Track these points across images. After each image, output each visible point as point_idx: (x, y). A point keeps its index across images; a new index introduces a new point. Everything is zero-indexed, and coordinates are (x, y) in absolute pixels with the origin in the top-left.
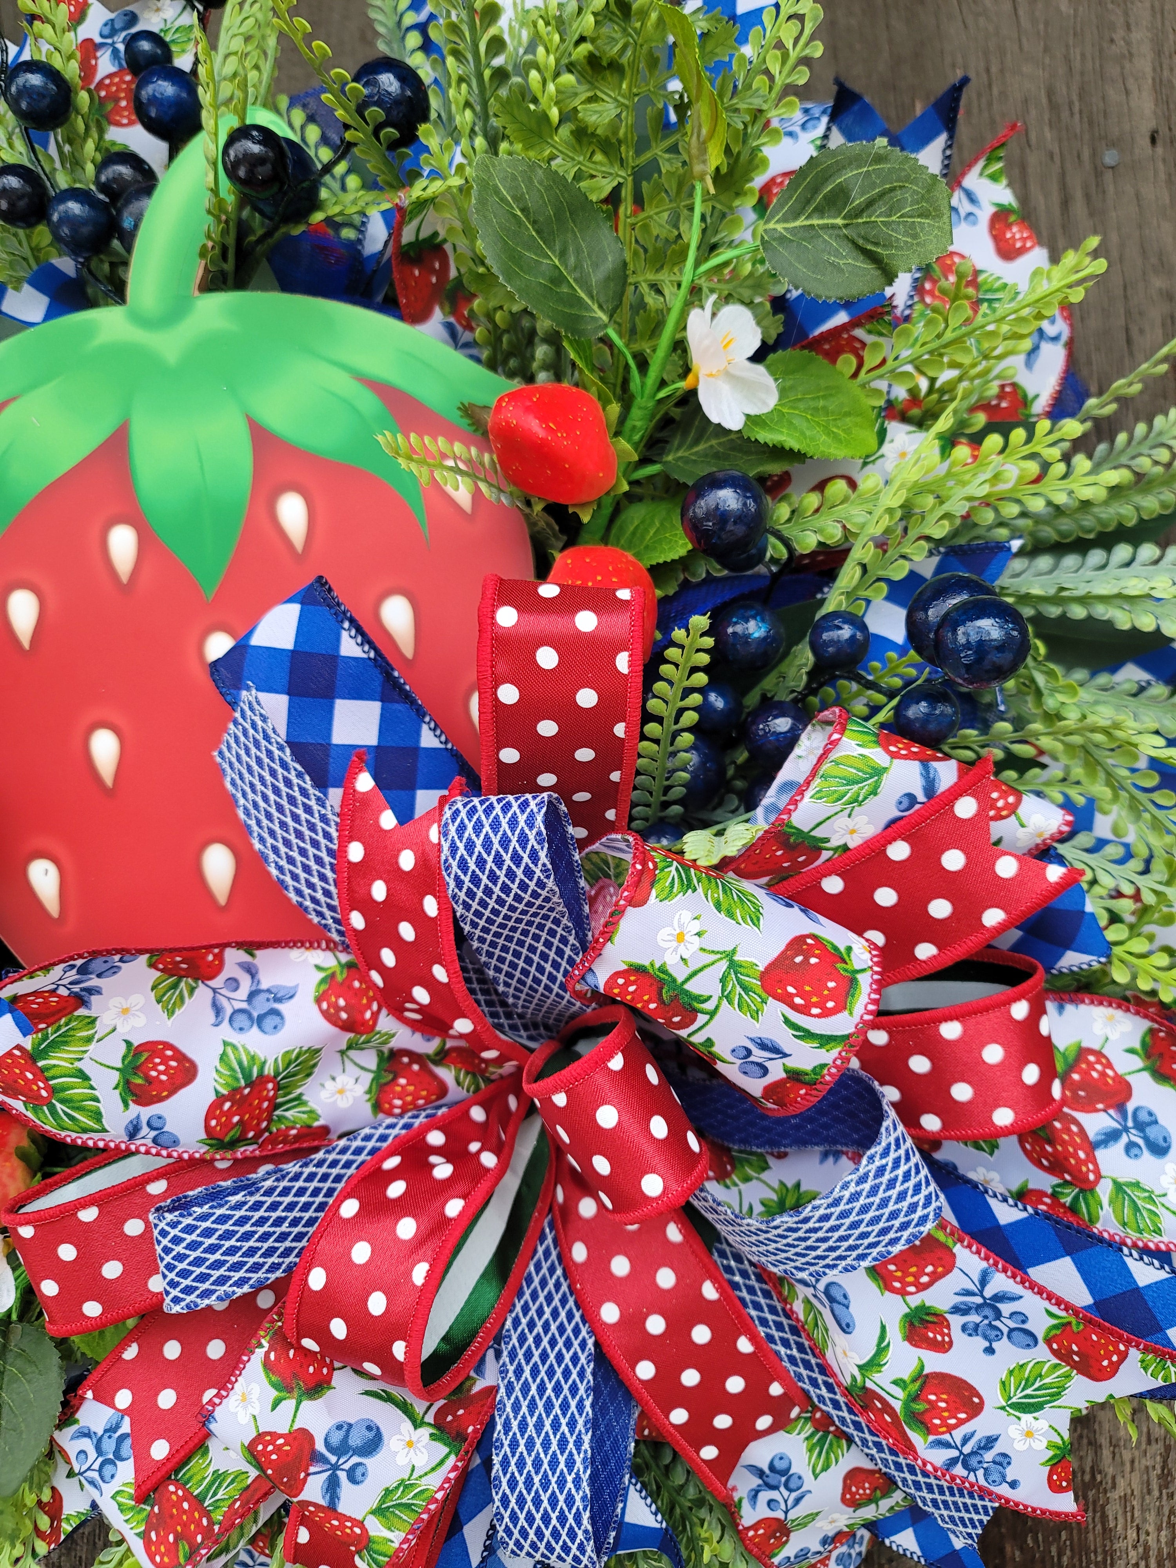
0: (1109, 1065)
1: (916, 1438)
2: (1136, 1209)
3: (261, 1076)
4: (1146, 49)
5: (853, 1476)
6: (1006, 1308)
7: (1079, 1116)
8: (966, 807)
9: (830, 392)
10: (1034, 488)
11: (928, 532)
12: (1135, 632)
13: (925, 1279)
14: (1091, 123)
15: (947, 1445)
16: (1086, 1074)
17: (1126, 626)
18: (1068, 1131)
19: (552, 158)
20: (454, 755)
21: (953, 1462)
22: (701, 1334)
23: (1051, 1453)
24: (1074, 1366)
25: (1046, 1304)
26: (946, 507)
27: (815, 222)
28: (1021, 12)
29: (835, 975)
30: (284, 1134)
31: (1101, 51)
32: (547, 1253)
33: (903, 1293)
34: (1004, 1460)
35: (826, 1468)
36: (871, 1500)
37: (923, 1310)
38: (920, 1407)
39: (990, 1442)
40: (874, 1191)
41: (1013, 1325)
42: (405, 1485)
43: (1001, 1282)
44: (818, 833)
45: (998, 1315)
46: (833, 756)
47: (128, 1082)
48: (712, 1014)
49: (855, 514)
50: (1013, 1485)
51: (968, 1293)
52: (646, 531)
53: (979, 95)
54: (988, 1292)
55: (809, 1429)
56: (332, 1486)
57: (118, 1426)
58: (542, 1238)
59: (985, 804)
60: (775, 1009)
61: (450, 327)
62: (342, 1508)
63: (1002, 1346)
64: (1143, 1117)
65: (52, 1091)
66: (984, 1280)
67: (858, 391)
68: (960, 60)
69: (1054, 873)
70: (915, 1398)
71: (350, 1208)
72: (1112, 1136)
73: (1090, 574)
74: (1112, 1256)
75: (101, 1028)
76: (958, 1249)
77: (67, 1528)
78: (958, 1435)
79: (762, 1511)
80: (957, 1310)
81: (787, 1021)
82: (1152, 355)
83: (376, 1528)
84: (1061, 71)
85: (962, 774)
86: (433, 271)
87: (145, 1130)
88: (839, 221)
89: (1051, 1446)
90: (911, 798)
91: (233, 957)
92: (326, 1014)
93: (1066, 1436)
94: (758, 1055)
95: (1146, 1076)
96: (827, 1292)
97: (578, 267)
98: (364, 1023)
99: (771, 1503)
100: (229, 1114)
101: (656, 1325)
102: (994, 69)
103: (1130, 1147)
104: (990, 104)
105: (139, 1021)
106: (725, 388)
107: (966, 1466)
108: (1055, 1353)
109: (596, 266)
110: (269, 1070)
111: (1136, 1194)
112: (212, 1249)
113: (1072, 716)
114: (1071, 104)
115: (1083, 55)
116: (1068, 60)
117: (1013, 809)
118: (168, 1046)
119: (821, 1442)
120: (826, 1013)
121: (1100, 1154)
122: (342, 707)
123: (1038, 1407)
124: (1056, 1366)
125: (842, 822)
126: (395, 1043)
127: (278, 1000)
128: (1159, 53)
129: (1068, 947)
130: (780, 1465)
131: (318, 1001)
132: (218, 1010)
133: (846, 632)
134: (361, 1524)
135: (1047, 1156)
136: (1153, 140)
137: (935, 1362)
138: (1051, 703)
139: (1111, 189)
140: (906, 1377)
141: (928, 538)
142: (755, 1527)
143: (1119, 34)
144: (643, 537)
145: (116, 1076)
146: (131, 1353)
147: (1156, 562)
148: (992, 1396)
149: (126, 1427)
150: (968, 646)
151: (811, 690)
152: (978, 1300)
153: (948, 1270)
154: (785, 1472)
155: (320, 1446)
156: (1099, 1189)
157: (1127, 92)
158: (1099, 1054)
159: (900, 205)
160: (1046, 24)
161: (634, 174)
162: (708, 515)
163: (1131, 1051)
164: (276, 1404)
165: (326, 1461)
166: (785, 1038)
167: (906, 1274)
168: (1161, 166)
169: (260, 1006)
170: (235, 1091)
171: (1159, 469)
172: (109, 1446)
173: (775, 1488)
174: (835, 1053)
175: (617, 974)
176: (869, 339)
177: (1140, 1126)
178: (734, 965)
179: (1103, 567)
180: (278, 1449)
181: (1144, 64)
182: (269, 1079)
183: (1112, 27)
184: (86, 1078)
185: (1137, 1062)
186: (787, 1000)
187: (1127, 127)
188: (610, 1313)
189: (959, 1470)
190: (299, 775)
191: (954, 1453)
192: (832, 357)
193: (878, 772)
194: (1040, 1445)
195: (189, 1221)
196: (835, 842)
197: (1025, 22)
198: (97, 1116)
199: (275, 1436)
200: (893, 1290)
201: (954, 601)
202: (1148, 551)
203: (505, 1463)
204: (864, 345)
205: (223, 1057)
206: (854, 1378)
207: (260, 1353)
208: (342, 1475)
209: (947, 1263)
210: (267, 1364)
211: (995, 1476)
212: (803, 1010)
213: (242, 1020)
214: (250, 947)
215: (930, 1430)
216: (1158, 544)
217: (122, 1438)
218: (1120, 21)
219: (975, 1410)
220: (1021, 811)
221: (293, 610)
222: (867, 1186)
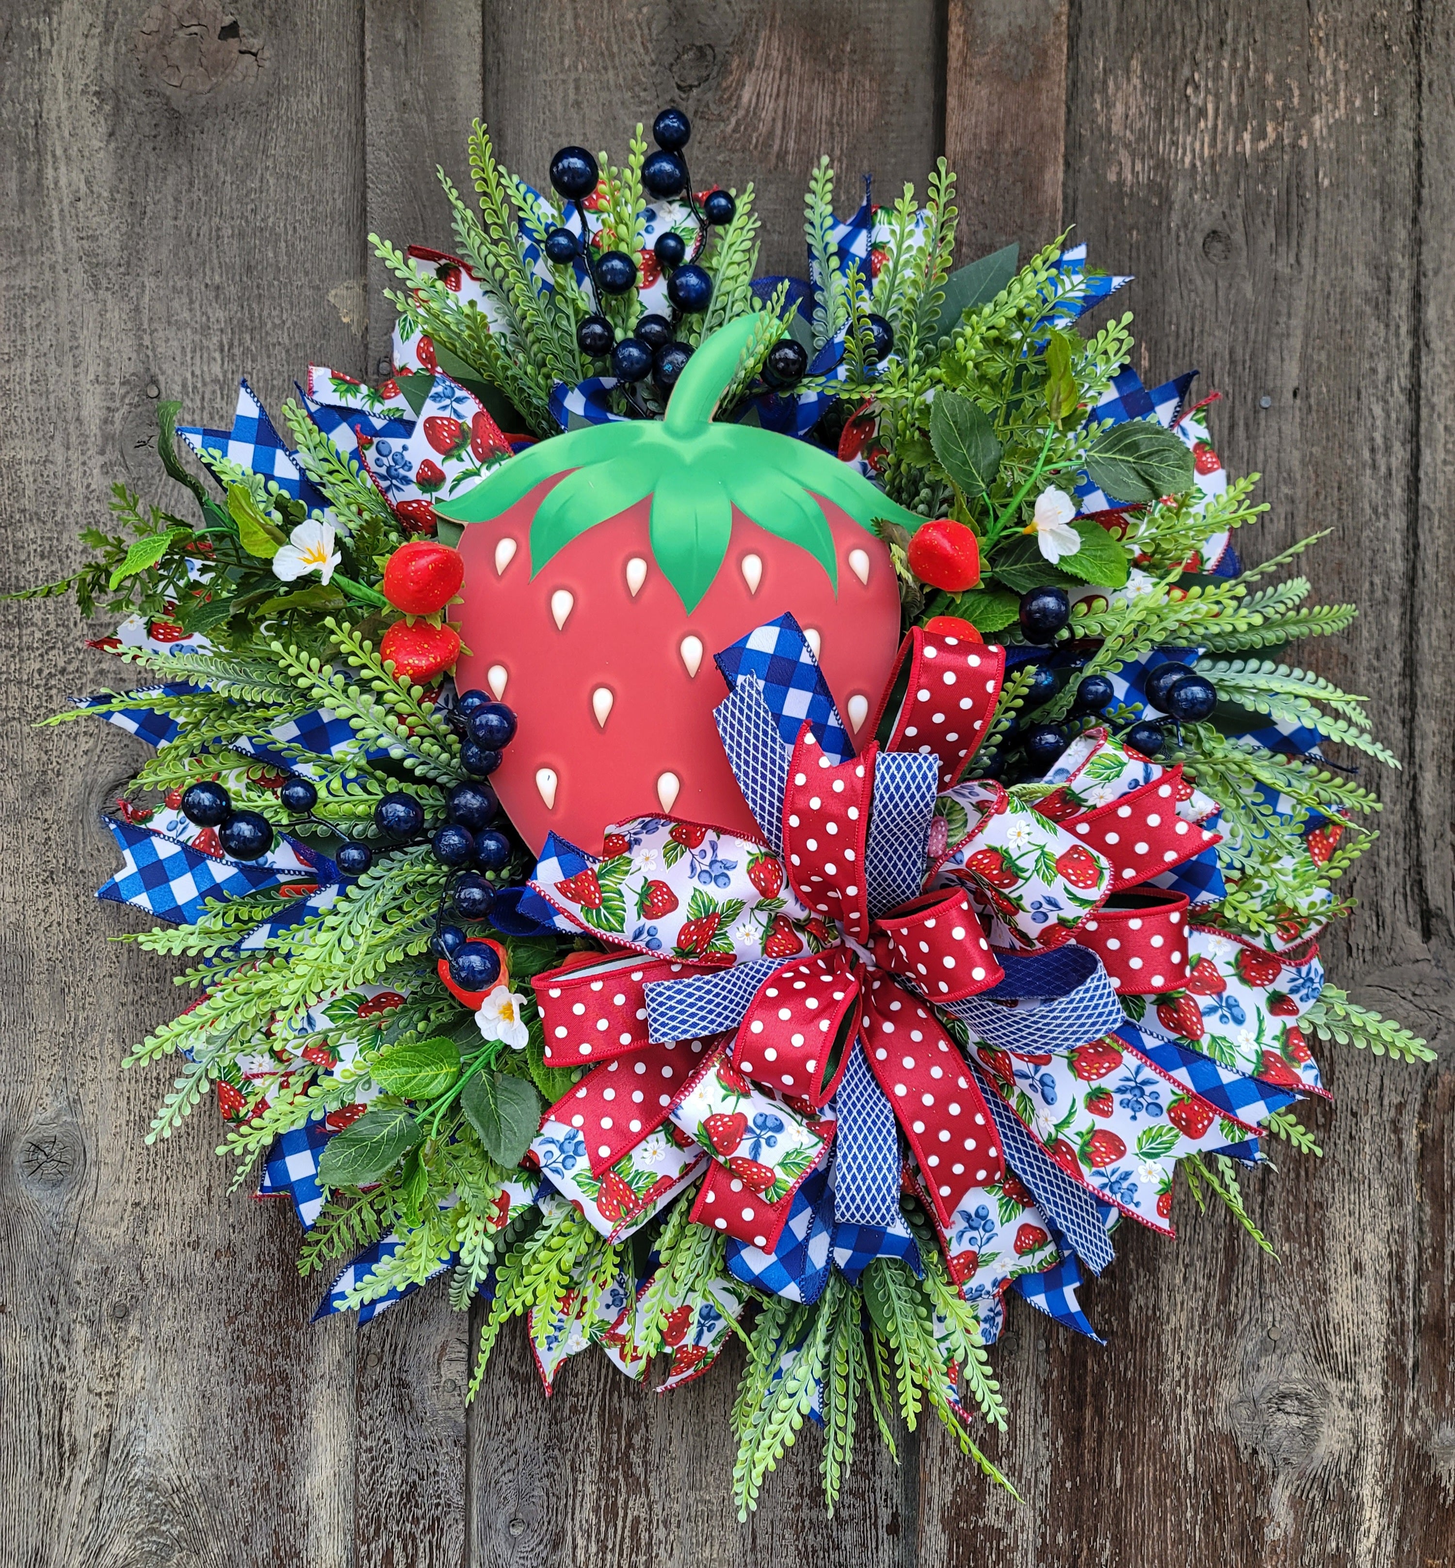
0: (1215, 970)
1: (1085, 1169)
2: (1222, 1052)
3: (714, 912)
4: (1299, 332)
5: (1024, 1229)
6: (1148, 1089)
7: (1195, 996)
8: (1165, 791)
9: (1104, 547)
10: (1215, 620)
11: (1151, 637)
12: (1256, 712)
13: (1103, 1071)
14: (1255, 376)
15: (1102, 1174)
16: (1201, 972)
17: (1252, 709)
18: (1188, 1005)
19: (977, 399)
20: (843, 732)
21: (1104, 1186)
22: (955, 1109)
23: (1161, 1186)
24: (1182, 1128)
25: (1172, 1087)
26: (1164, 624)
27: (1117, 457)
28: (1220, 293)
29: (1091, 867)
30: (712, 955)
31: (1269, 329)
32: (856, 1056)
33: (1089, 1079)
34: (1133, 1188)
35: (1008, 1220)
36: (1032, 1251)
37: (1100, 1090)
38: (1090, 1149)
39: (1127, 1175)
40: (1092, 998)
41: (1150, 1100)
42: (798, 1152)
43: (1148, 1073)
44: (1082, 796)
45: (1143, 1093)
46: (1099, 753)
47: (642, 903)
48: (1027, 879)
49: (1110, 621)
50: (1137, 1204)
51: (1128, 1079)
52: (974, 611)
53: (1185, 345)
54: (1139, 1079)
55: (1001, 1194)
56: (756, 1147)
57: (574, 1137)
58: (854, 1049)
59: (1175, 791)
60: (1060, 880)
61: (864, 466)
62: (761, 1160)
63: (1142, 1115)
64: (1231, 1002)
65: (602, 900)
66: (1138, 1072)
67: (1120, 549)
68: (1174, 320)
69: (1207, 835)
70: (1087, 1144)
71: (772, 992)
72: (1212, 1010)
73: (1233, 675)
74: (1208, 1066)
75: (633, 867)
76: (1125, 1054)
77: (512, 1214)
78: (1109, 1168)
79: (965, 1246)
80: (1120, 1090)
81: (1066, 889)
82: (1285, 549)
83: (779, 1173)
84: (1241, 338)
85: (1165, 772)
86: (864, 432)
87: (645, 934)
88: (1131, 459)
89: (1162, 1182)
90: (1136, 782)
91: (710, 835)
92: (753, 881)
93: (1171, 1176)
94: (1046, 907)
95: (1235, 978)
96: (1041, 1081)
97: (976, 455)
98: (772, 891)
99: (972, 1240)
100: (692, 934)
101: (928, 1100)
102: (1197, 330)
103: (1223, 1016)
104: (1191, 353)
105: (653, 867)
106: (1050, 538)
107: (1111, 1190)
108: (1172, 1120)
109: (985, 456)
110: (719, 910)
111: (1223, 1043)
112: (691, 1005)
113: (1219, 755)
114: (1244, 362)
115: (1257, 330)
116: (1246, 332)
117: (1189, 796)
118: (665, 885)
119: (1007, 1204)
120: (1087, 887)
121: (1205, 1019)
122: (793, 693)
123: (1157, 1155)
124: (1171, 1129)
125: (1097, 790)
126: (784, 909)
127: (727, 868)
128: (1307, 336)
129: (1203, 888)
130: (982, 1213)
131: (749, 872)
132: (693, 868)
133: (1101, 688)
134: (771, 1171)
135: (1172, 1019)
136: (1295, 394)
137: (1102, 1123)
138: (1207, 746)
139: (1263, 423)
140: (1084, 1131)
141: (1152, 641)
142: (958, 1257)
143: (1283, 320)
144: (972, 614)
145: (636, 898)
146: (582, 1093)
147: (1272, 673)
148: (1132, 1146)
149: (580, 1137)
150: (1186, 700)
151: (1067, 721)
152: (1133, 1084)
153: (1117, 1066)
154: (984, 1218)
155: (750, 1123)
156: (1202, 1040)
157: (1282, 360)
158: (1210, 962)
159: (1167, 459)
160: (1236, 304)
161: (1008, 404)
162: (1039, 610)
163: (1229, 963)
164: (724, 1099)
165: (753, 1132)
166: (1062, 899)
167: (1092, 1067)
168: (1297, 413)
169: (717, 870)
170: (699, 919)
171: (1278, 616)
172: (570, 1148)
173: (976, 1229)
174: (1087, 910)
175: (979, 853)
176: (1131, 520)
177: (1229, 1007)
178: (1043, 853)
179: (1241, 671)
180: (724, 1124)
181: (1296, 342)
182: (718, 916)
183: (1279, 313)
184: (622, 896)
185: (1231, 970)
186: (1067, 876)
187: (1279, 383)
188: (900, 1090)
189: (1107, 1191)
190: (773, 729)
191: (1106, 1180)
192: (1108, 526)
193: (1122, 765)
194: (1156, 1180)
195: (680, 986)
196: (1090, 803)
197: (1222, 302)
198: (622, 921)
199: (723, 1116)
200: (1083, 1077)
201: (1175, 677)
202: (1268, 665)
203: (845, 1157)
204: (1127, 523)
205: (693, 898)
206: (1050, 1134)
207: (713, 1071)
208: (763, 1141)
209: (1117, 1061)
210: (718, 1075)
211: (1127, 1199)
212: (1074, 883)
213: (705, 877)
214: (720, 831)
215: (1094, 1164)
216: (1274, 661)
217: (580, 1143)
218: (1284, 311)
219: (1121, 1154)
220: (1193, 798)
221: (775, 631)
222: (1088, 995)
